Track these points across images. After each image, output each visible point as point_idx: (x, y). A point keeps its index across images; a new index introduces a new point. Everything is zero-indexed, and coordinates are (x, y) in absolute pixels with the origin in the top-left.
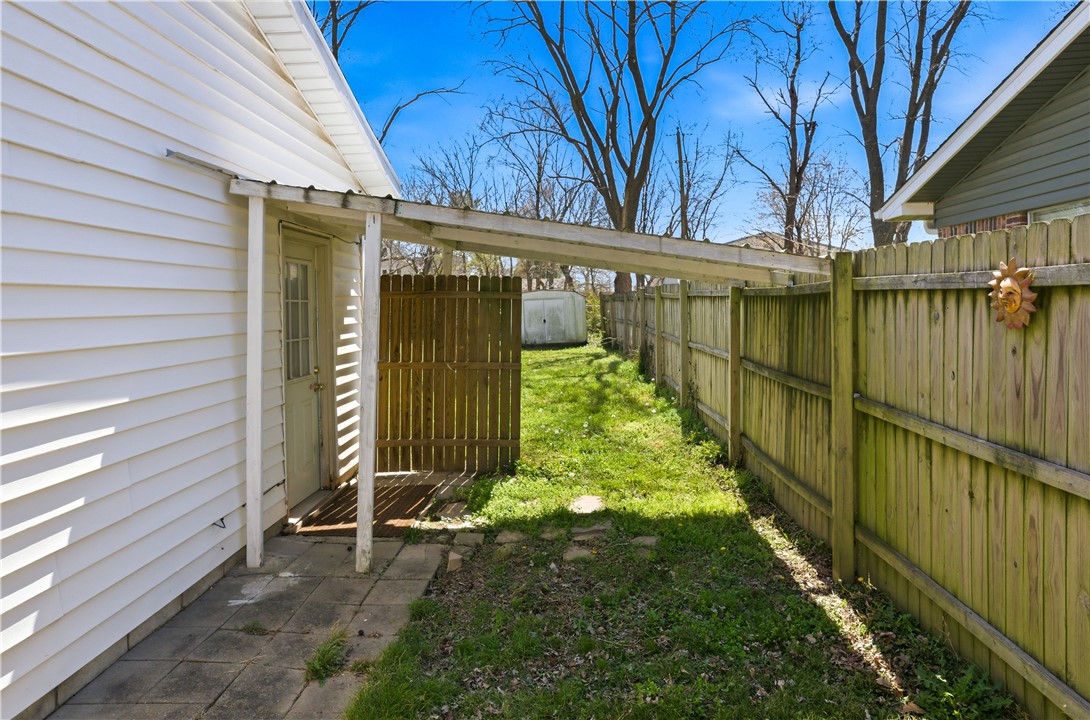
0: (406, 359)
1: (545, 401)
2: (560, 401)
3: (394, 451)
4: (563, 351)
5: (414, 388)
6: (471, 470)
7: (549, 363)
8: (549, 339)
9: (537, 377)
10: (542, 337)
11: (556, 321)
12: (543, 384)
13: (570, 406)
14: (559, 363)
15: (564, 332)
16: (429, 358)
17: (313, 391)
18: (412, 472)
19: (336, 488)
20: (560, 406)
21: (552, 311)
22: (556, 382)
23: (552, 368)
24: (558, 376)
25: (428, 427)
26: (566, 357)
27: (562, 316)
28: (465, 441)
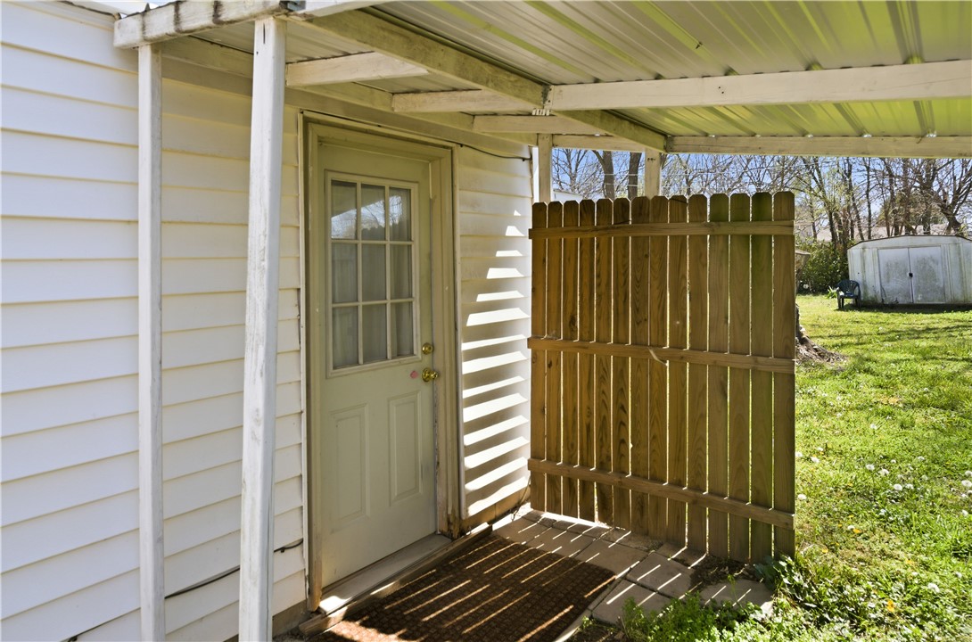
0: (586, 336)
1: (892, 401)
2: (923, 404)
3: (570, 484)
4: (941, 315)
5: (598, 387)
6: (695, 551)
7: (916, 333)
8: (918, 299)
9: (888, 356)
10: (908, 295)
11: (931, 275)
12: (894, 369)
13: (940, 418)
14: (931, 335)
15: (943, 291)
16: (621, 337)
17: (419, 380)
18: (596, 524)
19: (462, 533)
20: (919, 415)
21: (923, 262)
22: (918, 367)
23: (917, 342)
24: (926, 356)
25: (621, 455)
26: (946, 324)
27: (938, 269)
28: (684, 494)
